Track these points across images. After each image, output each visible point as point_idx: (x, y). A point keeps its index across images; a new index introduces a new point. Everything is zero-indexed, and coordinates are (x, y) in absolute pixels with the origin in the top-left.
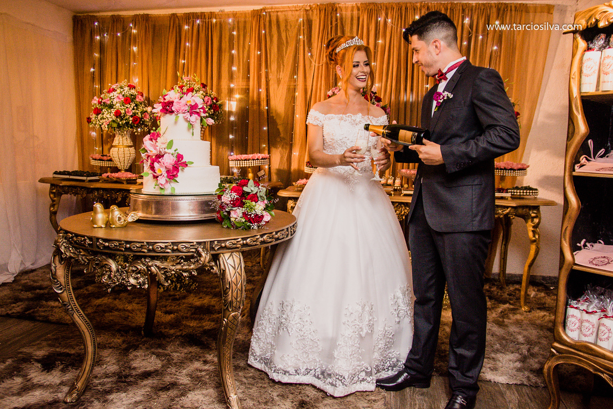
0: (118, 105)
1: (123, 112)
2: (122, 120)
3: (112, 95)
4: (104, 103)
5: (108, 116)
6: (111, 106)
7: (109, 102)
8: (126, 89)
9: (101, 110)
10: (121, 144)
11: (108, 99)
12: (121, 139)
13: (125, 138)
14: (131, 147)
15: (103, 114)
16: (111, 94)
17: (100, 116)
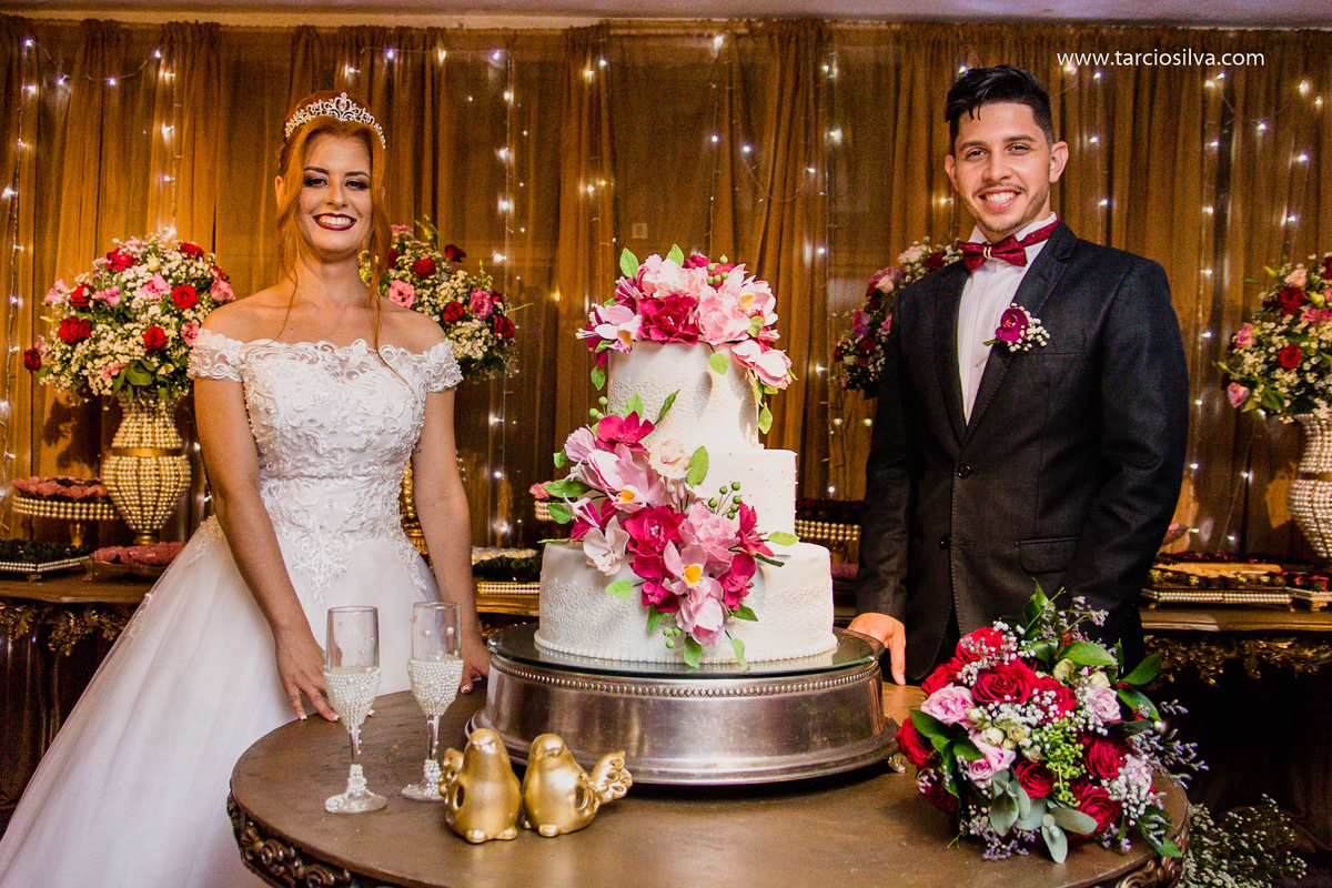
0: (155, 310)
1: (171, 333)
2: (165, 359)
3: (131, 276)
4: (98, 303)
5: (117, 347)
6: (123, 315)
7: (115, 301)
8: (176, 258)
9: (90, 326)
10: (147, 442)
11: (115, 289)
12: (147, 428)
13: (159, 423)
14: (175, 452)
15: (97, 340)
16: (128, 274)
17: (81, 348)
